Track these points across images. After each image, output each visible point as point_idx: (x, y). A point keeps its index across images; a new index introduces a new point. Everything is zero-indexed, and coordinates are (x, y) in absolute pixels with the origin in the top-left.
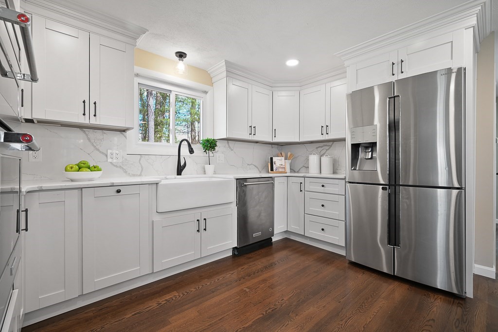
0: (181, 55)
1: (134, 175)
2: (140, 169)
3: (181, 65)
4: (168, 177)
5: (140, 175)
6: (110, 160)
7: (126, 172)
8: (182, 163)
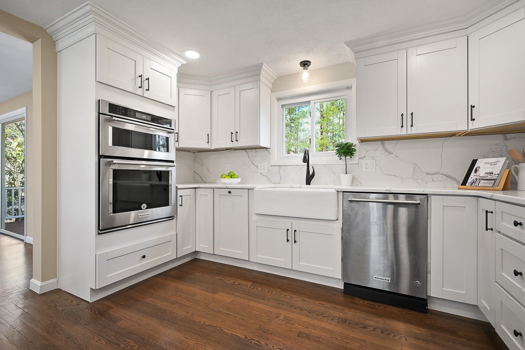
0: (305, 64)
1: (275, 183)
2: (280, 178)
3: (305, 74)
4: (294, 186)
5: (279, 183)
6: (260, 171)
7: (270, 180)
8: (311, 173)
